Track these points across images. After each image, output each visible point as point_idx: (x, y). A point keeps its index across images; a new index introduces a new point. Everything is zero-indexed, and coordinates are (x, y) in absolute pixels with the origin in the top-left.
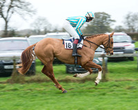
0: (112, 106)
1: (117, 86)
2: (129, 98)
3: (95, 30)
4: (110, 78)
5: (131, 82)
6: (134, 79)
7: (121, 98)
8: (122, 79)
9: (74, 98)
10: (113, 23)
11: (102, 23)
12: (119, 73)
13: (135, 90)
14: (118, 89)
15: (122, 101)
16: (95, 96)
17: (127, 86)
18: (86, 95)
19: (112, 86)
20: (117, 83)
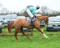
0: (35, 46)
2: (42, 43)
4: (34, 34)
14: (38, 39)
16: (28, 42)
18: (24, 42)
19: (35, 38)
20: (37, 36)
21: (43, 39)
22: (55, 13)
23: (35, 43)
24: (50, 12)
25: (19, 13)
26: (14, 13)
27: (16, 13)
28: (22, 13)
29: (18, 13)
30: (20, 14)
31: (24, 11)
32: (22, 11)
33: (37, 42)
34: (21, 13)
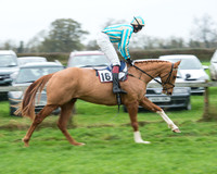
0: (82, 166)
1: (90, 135)
2: (108, 154)
3: (57, 47)
4: (79, 123)
5: (112, 129)
6: (117, 124)
7: (96, 154)
8: (98, 123)
9: (23, 155)
10: (84, 35)
11: (68, 35)
12: (94, 114)
13: (117, 141)
14: (92, 139)
15: (97, 158)
16: (55, 151)
17: (106, 135)
18: (42, 150)
19: (83, 136)
20: (89, 131)
21: (110, 138)
22: (156, 45)
23: (83, 153)
24: (135, 43)
25: (25, 47)
26: (7, 47)
27: (12, 44)
28: (36, 44)
29: (22, 46)
30: (27, 49)
31: (42, 40)
32: (35, 39)
33: (90, 149)
34: (30, 46)
